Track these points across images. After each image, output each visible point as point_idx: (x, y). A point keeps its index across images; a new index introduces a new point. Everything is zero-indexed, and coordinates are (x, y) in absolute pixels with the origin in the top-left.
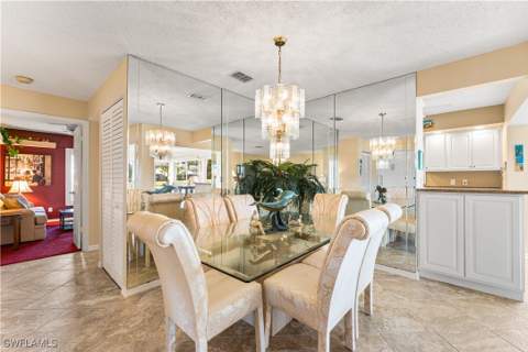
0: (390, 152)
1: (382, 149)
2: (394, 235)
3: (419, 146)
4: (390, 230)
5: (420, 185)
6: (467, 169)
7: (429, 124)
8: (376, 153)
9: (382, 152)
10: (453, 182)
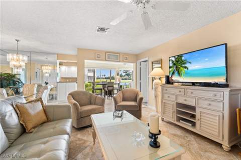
0: (49, 71)
1: (47, 70)
2: (51, 97)
3: (58, 71)
4: (50, 95)
5: (58, 81)
6: (71, 77)
7: (61, 64)
8: (45, 71)
9: (47, 71)
10: (68, 81)
